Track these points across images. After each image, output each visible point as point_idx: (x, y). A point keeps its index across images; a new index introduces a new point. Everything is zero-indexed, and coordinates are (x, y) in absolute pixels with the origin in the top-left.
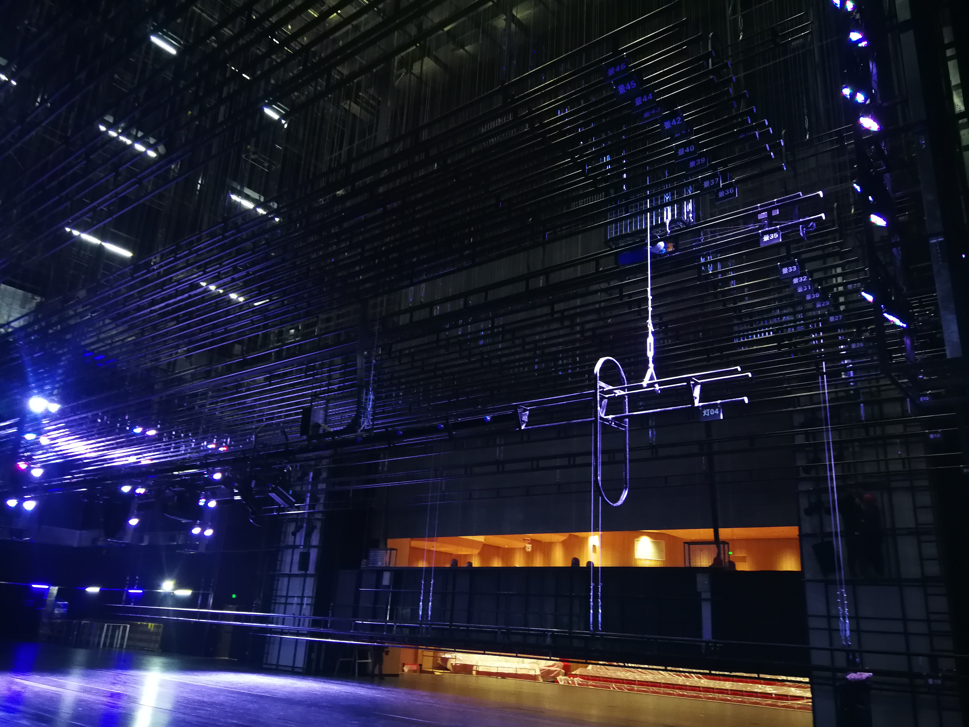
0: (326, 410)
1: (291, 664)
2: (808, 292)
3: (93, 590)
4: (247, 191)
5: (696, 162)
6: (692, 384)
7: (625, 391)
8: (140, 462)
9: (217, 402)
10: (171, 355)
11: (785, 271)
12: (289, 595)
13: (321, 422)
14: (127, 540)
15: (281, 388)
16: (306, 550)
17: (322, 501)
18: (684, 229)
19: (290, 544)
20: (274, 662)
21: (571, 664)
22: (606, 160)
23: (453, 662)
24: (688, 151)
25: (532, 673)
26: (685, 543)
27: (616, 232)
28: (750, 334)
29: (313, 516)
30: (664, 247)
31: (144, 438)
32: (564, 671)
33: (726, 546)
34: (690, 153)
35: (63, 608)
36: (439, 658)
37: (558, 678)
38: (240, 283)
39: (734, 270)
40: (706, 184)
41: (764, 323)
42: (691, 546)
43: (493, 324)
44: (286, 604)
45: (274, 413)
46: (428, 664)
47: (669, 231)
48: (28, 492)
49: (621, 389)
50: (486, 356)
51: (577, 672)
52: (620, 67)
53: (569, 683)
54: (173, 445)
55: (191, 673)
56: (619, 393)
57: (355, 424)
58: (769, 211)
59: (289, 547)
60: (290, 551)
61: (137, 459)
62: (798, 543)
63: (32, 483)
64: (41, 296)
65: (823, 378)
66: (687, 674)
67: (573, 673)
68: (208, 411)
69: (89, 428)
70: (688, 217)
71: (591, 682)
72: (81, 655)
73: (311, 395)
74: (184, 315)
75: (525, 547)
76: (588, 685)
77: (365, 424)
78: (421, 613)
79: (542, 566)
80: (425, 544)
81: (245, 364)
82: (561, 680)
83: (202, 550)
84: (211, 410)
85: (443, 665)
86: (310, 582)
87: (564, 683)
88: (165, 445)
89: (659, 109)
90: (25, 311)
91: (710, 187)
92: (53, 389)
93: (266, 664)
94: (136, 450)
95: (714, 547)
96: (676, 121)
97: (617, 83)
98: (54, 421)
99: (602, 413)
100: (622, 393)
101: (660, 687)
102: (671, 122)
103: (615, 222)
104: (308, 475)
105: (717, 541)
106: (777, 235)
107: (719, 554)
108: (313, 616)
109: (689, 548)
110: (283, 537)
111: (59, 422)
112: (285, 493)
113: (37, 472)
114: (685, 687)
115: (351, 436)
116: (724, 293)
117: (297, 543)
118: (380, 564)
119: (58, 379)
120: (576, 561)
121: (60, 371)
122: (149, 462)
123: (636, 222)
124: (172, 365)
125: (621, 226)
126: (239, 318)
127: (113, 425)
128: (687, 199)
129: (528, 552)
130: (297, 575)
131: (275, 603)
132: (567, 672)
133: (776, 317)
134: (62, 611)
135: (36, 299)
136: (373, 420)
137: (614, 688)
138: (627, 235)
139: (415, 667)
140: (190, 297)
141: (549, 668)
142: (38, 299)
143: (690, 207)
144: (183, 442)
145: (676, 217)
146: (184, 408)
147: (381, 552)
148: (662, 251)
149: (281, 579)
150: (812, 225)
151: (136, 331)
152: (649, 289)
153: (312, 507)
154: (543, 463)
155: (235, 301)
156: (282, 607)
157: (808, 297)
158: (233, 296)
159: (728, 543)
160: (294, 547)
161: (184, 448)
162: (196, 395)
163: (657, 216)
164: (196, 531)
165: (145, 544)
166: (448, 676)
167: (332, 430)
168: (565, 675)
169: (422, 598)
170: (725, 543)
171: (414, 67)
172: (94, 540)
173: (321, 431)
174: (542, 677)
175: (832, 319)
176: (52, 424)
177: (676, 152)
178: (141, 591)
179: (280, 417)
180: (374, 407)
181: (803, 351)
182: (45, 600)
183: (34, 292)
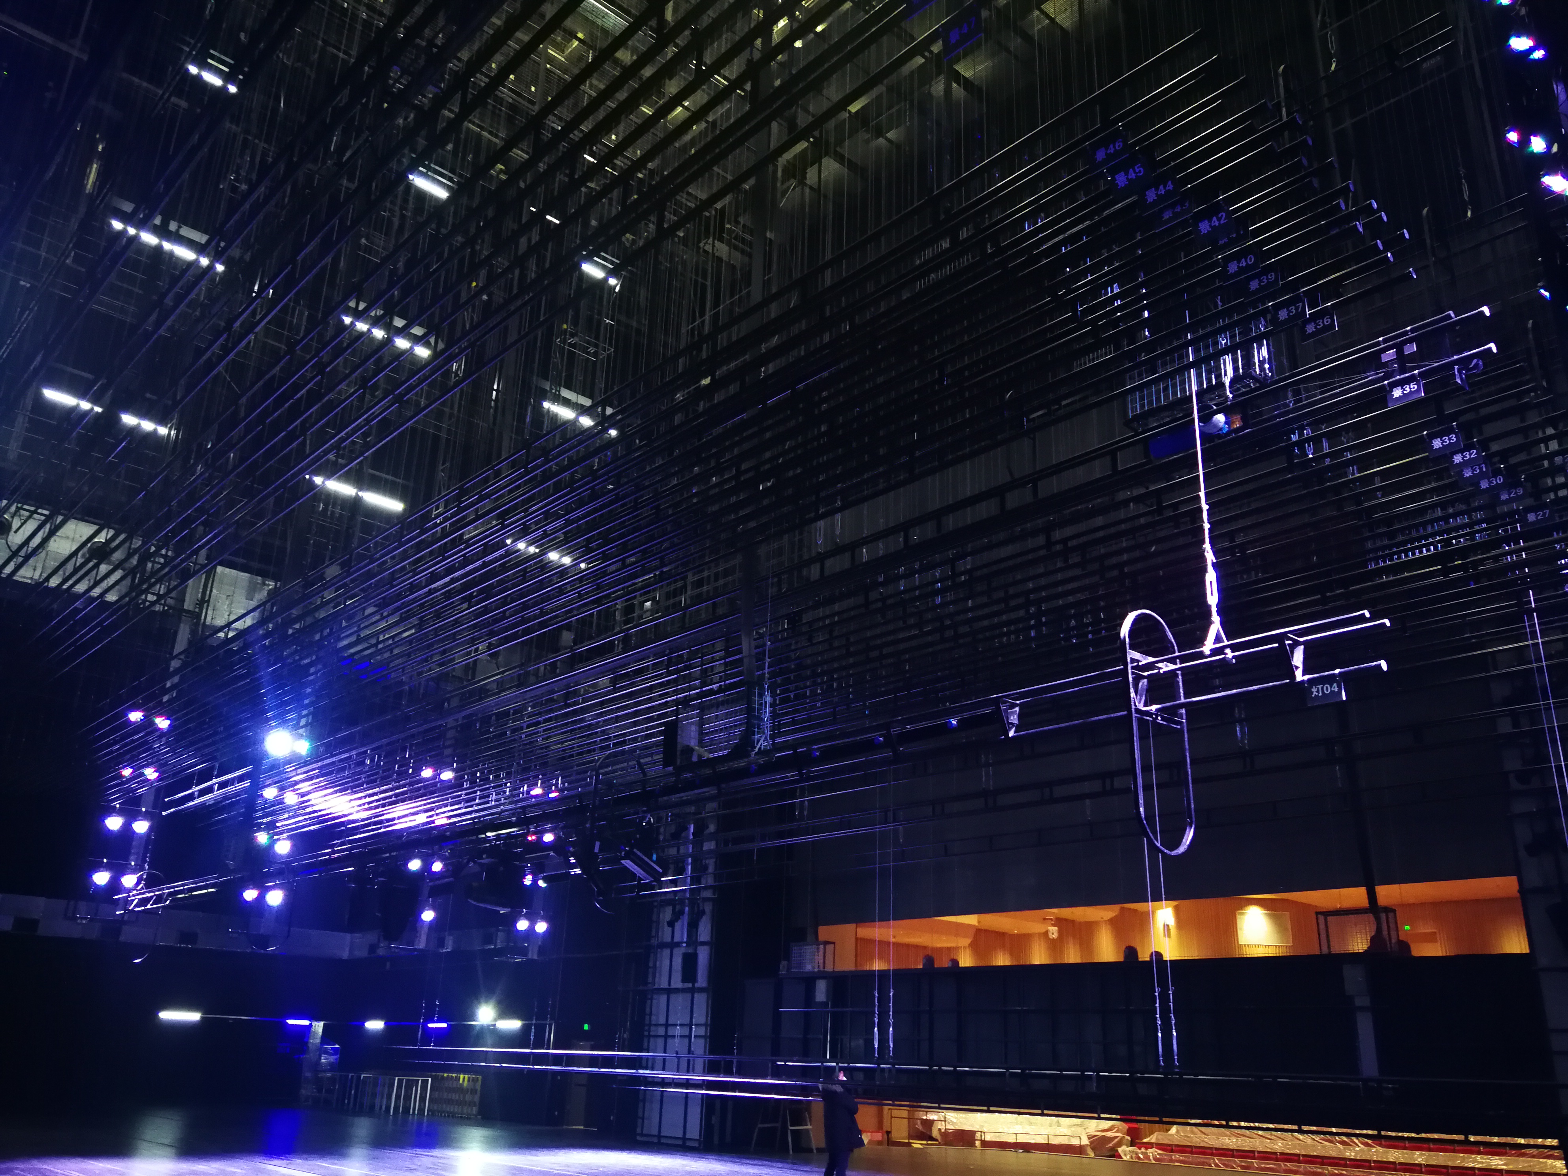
0: (701, 723)
1: (681, 1136)
2: (1483, 475)
3: (375, 1025)
4: (566, 393)
5: (1261, 281)
6: (1289, 645)
7: (1176, 664)
8: (433, 822)
9: (539, 723)
10: (470, 653)
11: (1437, 444)
12: (670, 1022)
13: (693, 743)
14: (421, 944)
15: (630, 696)
16: (690, 950)
17: (711, 869)
18: (1256, 389)
19: (665, 940)
20: (655, 1132)
21: (1142, 1126)
22: (1112, 291)
23: (941, 1126)
24: (1244, 264)
25: (1075, 1142)
26: (1317, 913)
27: (1142, 406)
28: (1395, 553)
29: (699, 895)
30: (1226, 423)
31: (435, 785)
32: (1129, 1138)
33: (1391, 915)
34: (1249, 267)
35: (332, 1054)
36: (919, 1122)
37: (1120, 1150)
38: (561, 535)
39: (1350, 449)
40: (1283, 315)
41: (1418, 531)
42: (1330, 918)
43: (953, 570)
44: (666, 1037)
45: (625, 735)
46: (900, 1131)
47: (1231, 396)
48: (270, 876)
49: (1169, 661)
50: (948, 622)
51: (1152, 1139)
52: (1114, 147)
53: (1139, 1158)
54: (478, 793)
55: (527, 1152)
56: (1166, 667)
57: (745, 744)
58: (1399, 348)
59: (663, 945)
60: (667, 952)
61: (428, 817)
62: (1519, 904)
63: (276, 863)
64: (275, 579)
65: (1531, 618)
66: (1344, 1138)
67: (1145, 1140)
68: (526, 736)
69: (354, 774)
70: (1262, 369)
71: (1175, 1156)
72: (363, 1127)
73: (677, 702)
74: (480, 592)
75: (1046, 933)
76: (1171, 1161)
77: (762, 743)
78: (876, 1046)
79: (1078, 961)
80: (877, 932)
81: (575, 661)
82: (1126, 1152)
83: (533, 955)
84: (530, 735)
85: (925, 1132)
86: (701, 1000)
87: (1131, 1157)
88: (466, 794)
89: (1187, 204)
90: (253, 604)
91: (1290, 319)
92: (300, 717)
93: (642, 1135)
94: (425, 805)
95: (1370, 917)
96: (1219, 220)
97: (1113, 172)
98: (304, 766)
99: (1140, 702)
100: (1172, 667)
101: (1299, 1161)
102: (1210, 221)
103: (1139, 388)
104: (687, 829)
105: (1373, 907)
106: (1416, 386)
107: (1379, 930)
108: (710, 1053)
109: (1326, 922)
110: (654, 931)
111: (309, 768)
112: (646, 859)
113: (283, 847)
114: (1342, 1162)
115: (742, 763)
116: (1337, 489)
117: (676, 939)
118: (809, 967)
119: (306, 702)
120: (1131, 952)
121: (309, 690)
122: (445, 821)
123: (1174, 386)
124: (471, 669)
125: (1150, 395)
126: (561, 591)
127: (389, 769)
128: (1258, 340)
129: (1053, 939)
130: (677, 990)
131: (649, 1036)
132: (1135, 1139)
133: (1438, 520)
134: (332, 1059)
135: (269, 585)
136: (773, 737)
137: (1217, 1165)
138: (1161, 409)
139: (879, 1136)
140: (485, 565)
141: (1104, 1134)
142: (271, 584)
143: (1264, 352)
144: (493, 787)
145: (1241, 371)
146: (491, 735)
147: (809, 949)
148: (1221, 429)
149: (655, 996)
150: (1477, 365)
151: (415, 621)
152: (1202, 494)
153: (695, 879)
154: (1060, 791)
155: (556, 564)
156: (660, 1042)
157: (1484, 485)
158: (553, 556)
159: (1394, 911)
160: (673, 945)
161: (494, 797)
162: (506, 714)
163: (1209, 373)
164: (522, 925)
165: (448, 948)
166: (935, 1151)
167: (711, 756)
168: (1132, 1144)
169: (876, 1020)
170: (1388, 910)
171: (808, 175)
172: (373, 948)
173: (695, 759)
174: (1093, 1149)
175: (1531, 517)
176: (299, 771)
177: (1225, 267)
178: (445, 1025)
179: (635, 740)
180: (774, 716)
181: (1489, 574)
182: (306, 1043)
183: (264, 574)
